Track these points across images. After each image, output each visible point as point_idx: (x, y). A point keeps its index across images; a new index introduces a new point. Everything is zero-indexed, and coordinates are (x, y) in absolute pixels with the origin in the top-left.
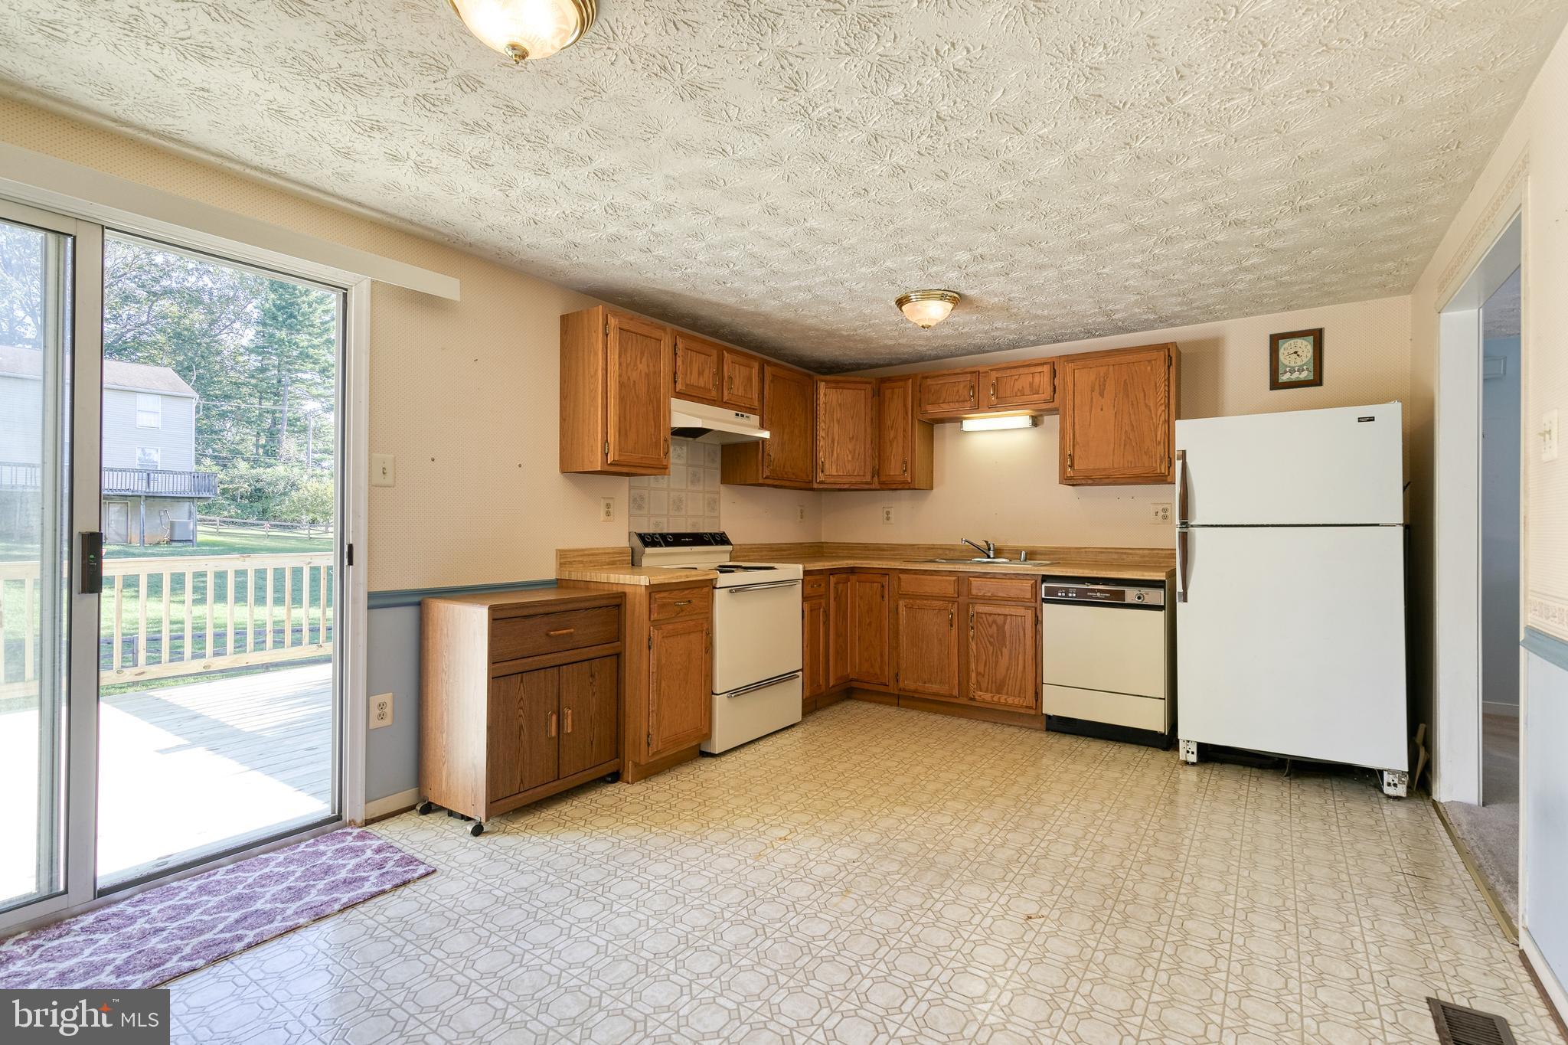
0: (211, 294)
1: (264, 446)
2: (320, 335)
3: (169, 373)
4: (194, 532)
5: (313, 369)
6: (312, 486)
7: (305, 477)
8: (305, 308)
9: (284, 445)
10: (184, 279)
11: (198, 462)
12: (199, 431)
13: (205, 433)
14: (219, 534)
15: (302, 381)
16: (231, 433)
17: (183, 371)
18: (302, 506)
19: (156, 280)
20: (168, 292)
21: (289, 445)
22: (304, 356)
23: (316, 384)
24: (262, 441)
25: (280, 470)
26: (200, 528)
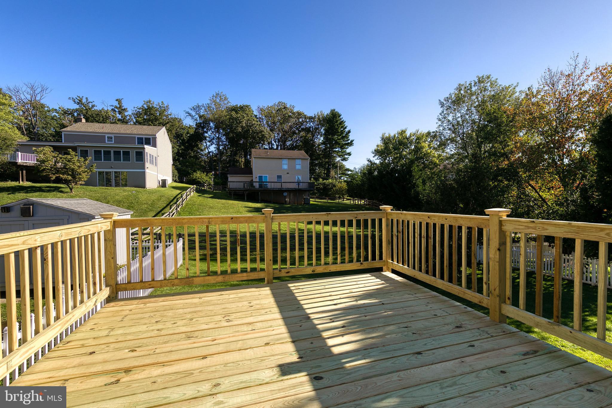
0: (312, 128)
1: (326, 174)
2: (340, 135)
3: (303, 152)
4: (309, 201)
5: (338, 147)
6: (339, 185)
7: (337, 183)
8: (336, 127)
9: (331, 173)
10: (306, 125)
11: (310, 180)
12: (310, 170)
13: (312, 171)
14: (315, 201)
15: (336, 151)
16: (318, 170)
17: (307, 152)
18: (337, 192)
19: (300, 127)
20: (303, 129)
21: (332, 173)
22: (337, 143)
23: (340, 152)
24: (326, 172)
25: (330, 180)
26: (311, 199)
